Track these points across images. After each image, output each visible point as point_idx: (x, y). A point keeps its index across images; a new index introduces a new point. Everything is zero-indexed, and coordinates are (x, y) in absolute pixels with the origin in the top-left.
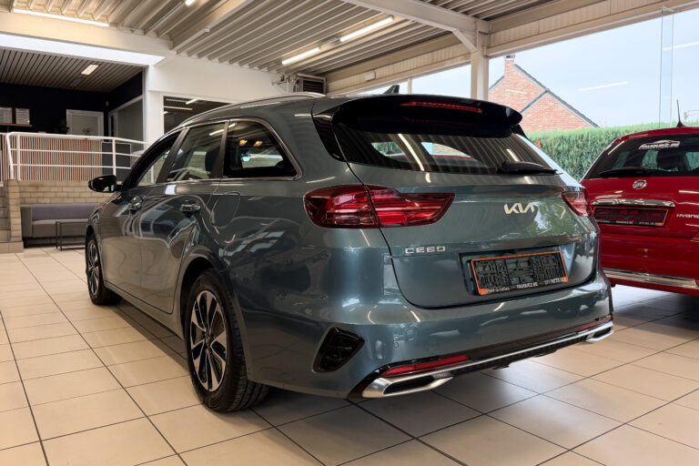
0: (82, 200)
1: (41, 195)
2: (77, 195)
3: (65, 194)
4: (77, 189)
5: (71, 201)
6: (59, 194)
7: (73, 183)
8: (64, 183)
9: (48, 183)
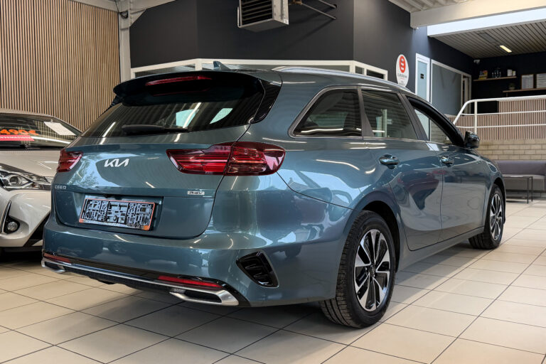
0: (527, 158)
1: (490, 152)
2: (522, 152)
3: (511, 152)
4: (522, 147)
5: (515, 158)
6: (505, 152)
7: (518, 141)
8: (511, 142)
9: (496, 142)
